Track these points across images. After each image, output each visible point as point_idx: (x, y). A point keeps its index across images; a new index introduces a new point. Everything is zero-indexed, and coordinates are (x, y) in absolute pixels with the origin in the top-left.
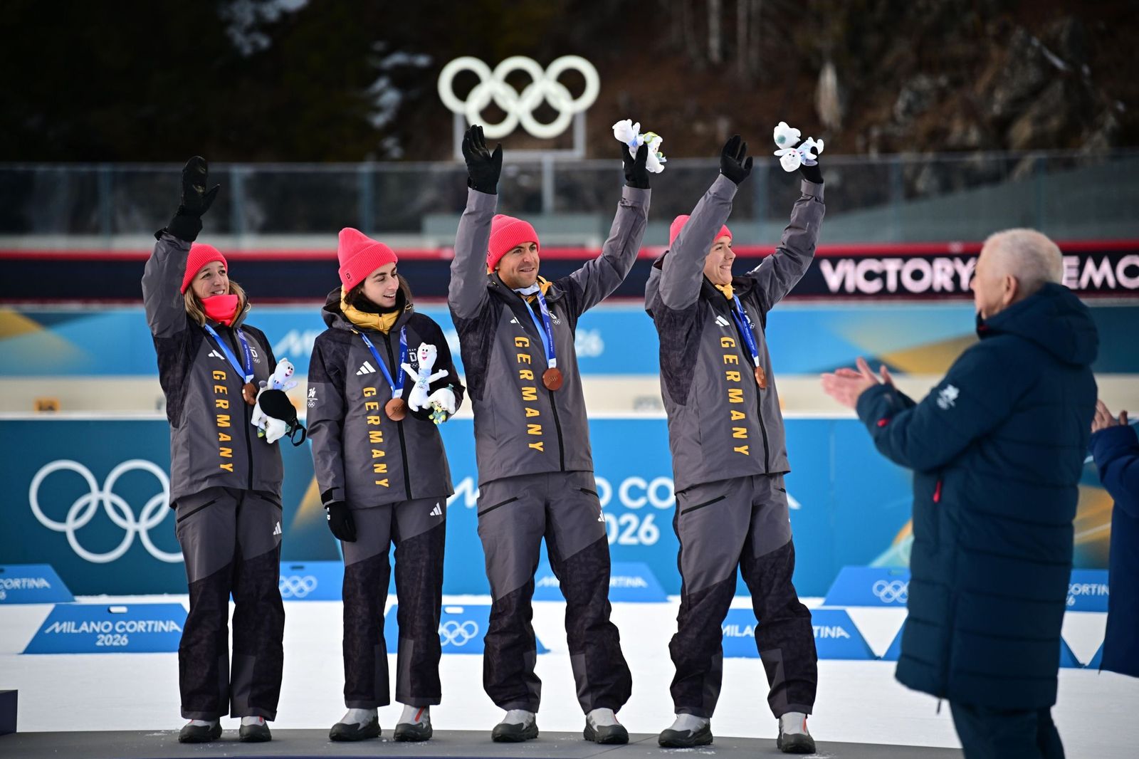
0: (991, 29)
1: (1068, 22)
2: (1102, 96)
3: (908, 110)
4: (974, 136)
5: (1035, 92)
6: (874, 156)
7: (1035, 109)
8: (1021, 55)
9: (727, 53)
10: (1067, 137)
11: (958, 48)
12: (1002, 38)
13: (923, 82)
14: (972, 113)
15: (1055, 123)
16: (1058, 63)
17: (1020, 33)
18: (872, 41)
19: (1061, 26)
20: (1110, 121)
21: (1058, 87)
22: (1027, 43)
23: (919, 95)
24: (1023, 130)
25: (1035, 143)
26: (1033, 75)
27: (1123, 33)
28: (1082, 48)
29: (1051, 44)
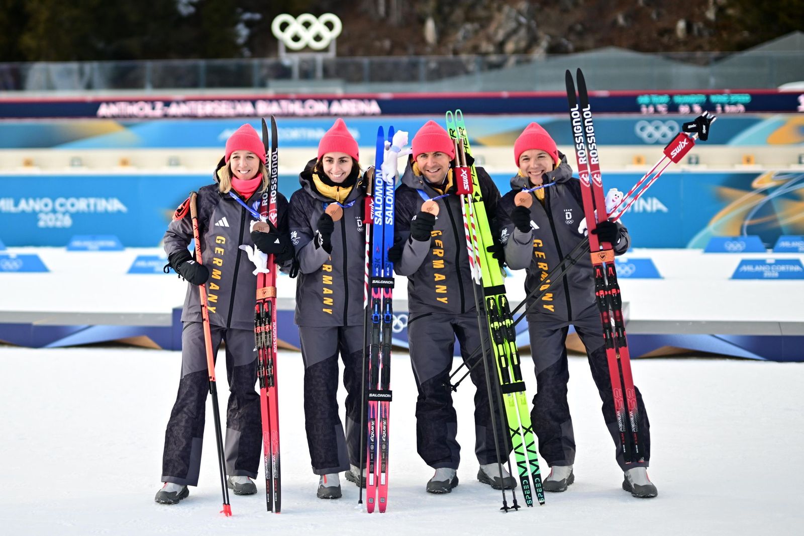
0: (495, 5)
2: (540, 33)
3: (465, 38)
4: (491, 48)
5: (514, 32)
6: (450, 57)
7: (515, 38)
8: (508, 16)
9: (388, 12)
10: (527, 50)
11: (481, 12)
12: (499, 9)
13: (469, 26)
14: (489, 39)
15: (523, 44)
16: (523, 19)
17: (506, 8)
18: (446, 9)
21: (523, 30)
23: (467, 31)
24: (510, 47)
25: (516, 52)
26: (512, 25)
27: (547, 10)
28: (531, 15)
29: (520, 13)
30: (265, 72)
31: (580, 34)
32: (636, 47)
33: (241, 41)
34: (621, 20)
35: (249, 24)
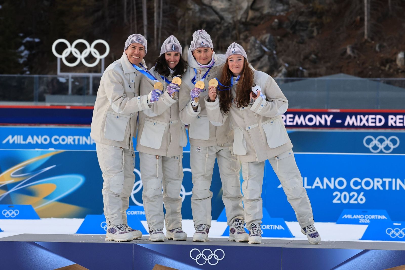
0: (242, 36)
1: (268, 35)
2: (281, 61)
5: (259, 59)
7: (259, 65)
8: (254, 46)
16: (266, 49)
17: (252, 39)
19: (266, 37)
20: (284, 70)
21: (266, 57)
22: (255, 42)
26: (258, 53)
27: (285, 40)
28: (273, 44)
29: (263, 43)
30: (42, 88)
31: (314, 62)
32: (361, 74)
33: (21, 61)
34: (349, 51)
35: (29, 46)
